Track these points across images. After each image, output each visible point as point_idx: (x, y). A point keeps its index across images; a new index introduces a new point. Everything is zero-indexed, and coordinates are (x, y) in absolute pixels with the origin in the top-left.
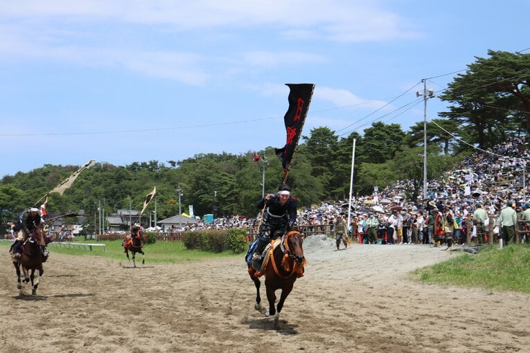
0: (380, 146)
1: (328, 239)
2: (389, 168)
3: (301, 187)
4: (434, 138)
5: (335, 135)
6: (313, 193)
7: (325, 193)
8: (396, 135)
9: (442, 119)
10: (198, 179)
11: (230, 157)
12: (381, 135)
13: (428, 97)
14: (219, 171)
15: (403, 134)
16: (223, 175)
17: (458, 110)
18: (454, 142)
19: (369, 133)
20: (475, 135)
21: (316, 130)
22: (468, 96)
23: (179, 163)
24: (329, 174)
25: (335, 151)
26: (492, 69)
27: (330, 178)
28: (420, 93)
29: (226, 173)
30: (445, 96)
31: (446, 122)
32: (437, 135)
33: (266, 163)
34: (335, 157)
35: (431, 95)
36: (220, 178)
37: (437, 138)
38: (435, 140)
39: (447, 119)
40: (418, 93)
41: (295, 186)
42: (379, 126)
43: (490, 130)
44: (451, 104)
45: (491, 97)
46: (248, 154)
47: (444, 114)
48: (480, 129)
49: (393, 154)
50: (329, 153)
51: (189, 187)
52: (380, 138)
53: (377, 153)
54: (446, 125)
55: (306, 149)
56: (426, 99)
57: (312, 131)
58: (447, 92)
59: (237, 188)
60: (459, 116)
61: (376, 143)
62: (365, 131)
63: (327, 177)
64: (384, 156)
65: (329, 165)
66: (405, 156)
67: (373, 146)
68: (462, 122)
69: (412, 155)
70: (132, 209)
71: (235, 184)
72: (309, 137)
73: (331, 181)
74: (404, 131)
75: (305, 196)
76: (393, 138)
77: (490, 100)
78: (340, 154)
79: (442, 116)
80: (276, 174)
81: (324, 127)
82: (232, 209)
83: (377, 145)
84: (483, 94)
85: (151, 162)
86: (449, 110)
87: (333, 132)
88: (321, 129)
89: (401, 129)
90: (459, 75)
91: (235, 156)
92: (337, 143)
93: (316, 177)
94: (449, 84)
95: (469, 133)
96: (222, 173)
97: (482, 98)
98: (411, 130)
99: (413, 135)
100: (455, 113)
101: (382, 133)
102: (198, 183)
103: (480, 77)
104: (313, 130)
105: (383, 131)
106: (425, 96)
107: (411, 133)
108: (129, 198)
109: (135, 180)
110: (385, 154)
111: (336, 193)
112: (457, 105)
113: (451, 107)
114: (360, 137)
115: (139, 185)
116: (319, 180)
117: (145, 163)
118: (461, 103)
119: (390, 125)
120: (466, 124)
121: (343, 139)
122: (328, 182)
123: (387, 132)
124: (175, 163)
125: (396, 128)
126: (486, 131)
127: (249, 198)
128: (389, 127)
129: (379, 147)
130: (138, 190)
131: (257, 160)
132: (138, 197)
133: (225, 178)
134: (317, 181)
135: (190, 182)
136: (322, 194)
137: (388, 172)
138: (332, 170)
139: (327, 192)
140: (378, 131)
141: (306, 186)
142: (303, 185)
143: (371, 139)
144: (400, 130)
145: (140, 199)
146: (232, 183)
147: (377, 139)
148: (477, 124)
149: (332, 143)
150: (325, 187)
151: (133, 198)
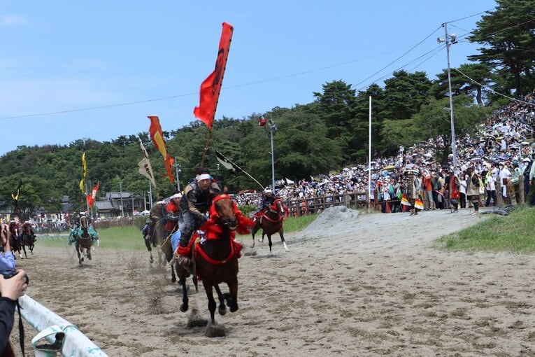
0: (404, 98)
1: (348, 210)
2: (415, 124)
3: (316, 152)
4: (464, 86)
5: (352, 88)
6: (330, 158)
7: (344, 157)
8: (421, 84)
9: (473, 63)
10: (197, 150)
11: (232, 122)
12: (405, 86)
13: (450, 43)
14: (220, 139)
15: (429, 83)
16: (224, 144)
17: (490, 52)
18: (487, 89)
19: (390, 84)
20: (511, 79)
21: (329, 85)
22: (500, 35)
23: (173, 133)
24: (347, 135)
25: (353, 107)
26: (523, 4)
27: (349, 139)
28: (441, 39)
29: (228, 142)
30: (473, 37)
31: (477, 67)
32: (467, 82)
33: (274, 128)
34: (353, 115)
35: (454, 41)
36: (222, 148)
37: (468, 85)
38: (466, 88)
39: (478, 62)
40: (438, 39)
41: (310, 152)
42: (401, 75)
43: (528, 72)
44: (482, 46)
45: (525, 35)
46: (252, 117)
47: (474, 58)
48: (516, 71)
49: (419, 107)
50: (346, 110)
51: (186, 160)
52: (404, 89)
53: (402, 106)
54: (477, 70)
55: (319, 108)
56: (448, 45)
57: (325, 87)
58: (475, 32)
59: (242, 158)
60: (492, 59)
61: (400, 96)
62: (385, 82)
63: (345, 138)
64: (409, 110)
65: (346, 125)
66: (431, 109)
67: (396, 99)
68: (494, 65)
69: (440, 108)
70: (123, 191)
71: (240, 153)
72: (322, 93)
73: (350, 143)
74: (430, 79)
75: (321, 162)
76: (418, 88)
77: (525, 38)
78: (359, 110)
79: (472, 60)
80: (286, 139)
81: (338, 80)
82: (238, 183)
83: (401, 97)
84: (516, 32)
85: (140, 135)
86: (479, 53)
87: (349, 86)
88: (335, 83)
89: (427, 77)
90: (487, 12)
91: (238, 121)
92: (354, 98)
93: (333, 139)
94: (477, 23)
95: (504, 77)
96: (224, 142)
97: (515, 36)
98: (438, 79)
99: (440, 84)
100: (486, 56)
101: (406, 84)
102: (197, 155)
103: (512, 14)
104: (326, 85)
105: (406, 81)
106: (447, 43)
107: (438, 82)
108: (118, 178)
109: (123, 156)
110: (411, 107)
111: (357, 156)
112: (488, 47)
113: (482, 49)
114: (381, 90)
115: (128, 162)
116: (337, 142)
117: (134, 136)
118: (492, 44)
119: (414, 73)
120: (500, 68)
121: (361, 93)
122: (347, 144)
123: (411, 82)
124: (168, 133)
125: (421, 77)
126: (523, 74)
127: (258, 168)
128: (413, 76)
129: (403, 100)
130: (128, 168)
131: (263, 124)
132: (128, 177)
133: (228, 147)
134: (334, 143)
135: (188, 155)
136: (341, 159)
137: (414, 129)
138: (351, 129)
139: (346, 156)
140: (400, 82)
141: (321, 151)
142: (318, 149)
143: (393, 91)
144: (426, 79)
145: (130, 179)
146: (236, 152)
147: (399, 90)
148: (512, 67)
149: (348, 98)
150: (343, 150)
151: (122, 178)
